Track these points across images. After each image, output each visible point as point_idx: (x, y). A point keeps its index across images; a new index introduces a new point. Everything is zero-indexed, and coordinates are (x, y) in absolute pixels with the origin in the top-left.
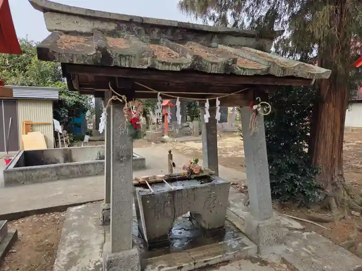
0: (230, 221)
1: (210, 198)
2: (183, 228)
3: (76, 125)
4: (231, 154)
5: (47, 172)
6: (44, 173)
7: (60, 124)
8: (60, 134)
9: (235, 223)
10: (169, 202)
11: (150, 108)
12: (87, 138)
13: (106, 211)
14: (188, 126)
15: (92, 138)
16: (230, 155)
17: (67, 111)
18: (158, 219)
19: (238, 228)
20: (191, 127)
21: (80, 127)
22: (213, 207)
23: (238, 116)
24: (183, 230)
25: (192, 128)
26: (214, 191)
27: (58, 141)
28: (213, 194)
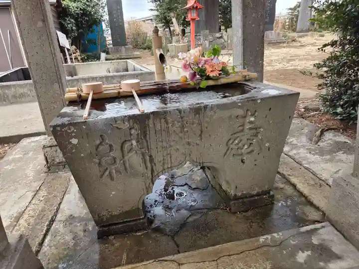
0: (283, 176)
1: (242, 131)
2: (186, 184)
3: (90, 41)
4: (278, 66)
5: (25, 90)
6: (21, 91)
7: (67, 38)
8: (68, 50)
9: (294, 180)
10: (134, 142)
11: (172, 14)
12: (103, 55)
13: (48, 149)
14: (221, 37)
15: (109, 56)
16: (276, 68)
17: (73, 21)
18: (112, 179)
19: (301, 194)
20: (225, 37)
21: (95, 44)
22: (249, 153)
23: (287, 23)
24: (186, 187)
25: (226, 39)
26: (252, 115)
27: (67, 59)
28: (251, 122)
